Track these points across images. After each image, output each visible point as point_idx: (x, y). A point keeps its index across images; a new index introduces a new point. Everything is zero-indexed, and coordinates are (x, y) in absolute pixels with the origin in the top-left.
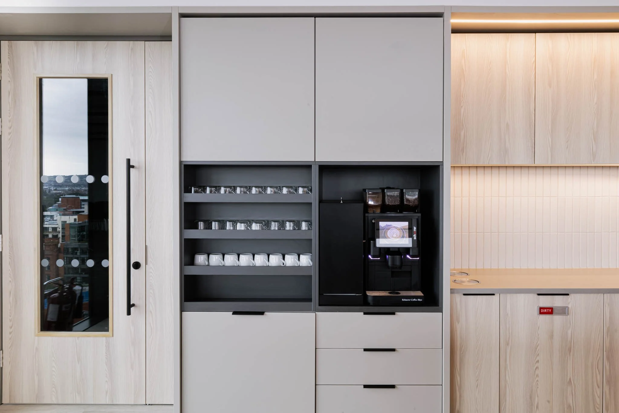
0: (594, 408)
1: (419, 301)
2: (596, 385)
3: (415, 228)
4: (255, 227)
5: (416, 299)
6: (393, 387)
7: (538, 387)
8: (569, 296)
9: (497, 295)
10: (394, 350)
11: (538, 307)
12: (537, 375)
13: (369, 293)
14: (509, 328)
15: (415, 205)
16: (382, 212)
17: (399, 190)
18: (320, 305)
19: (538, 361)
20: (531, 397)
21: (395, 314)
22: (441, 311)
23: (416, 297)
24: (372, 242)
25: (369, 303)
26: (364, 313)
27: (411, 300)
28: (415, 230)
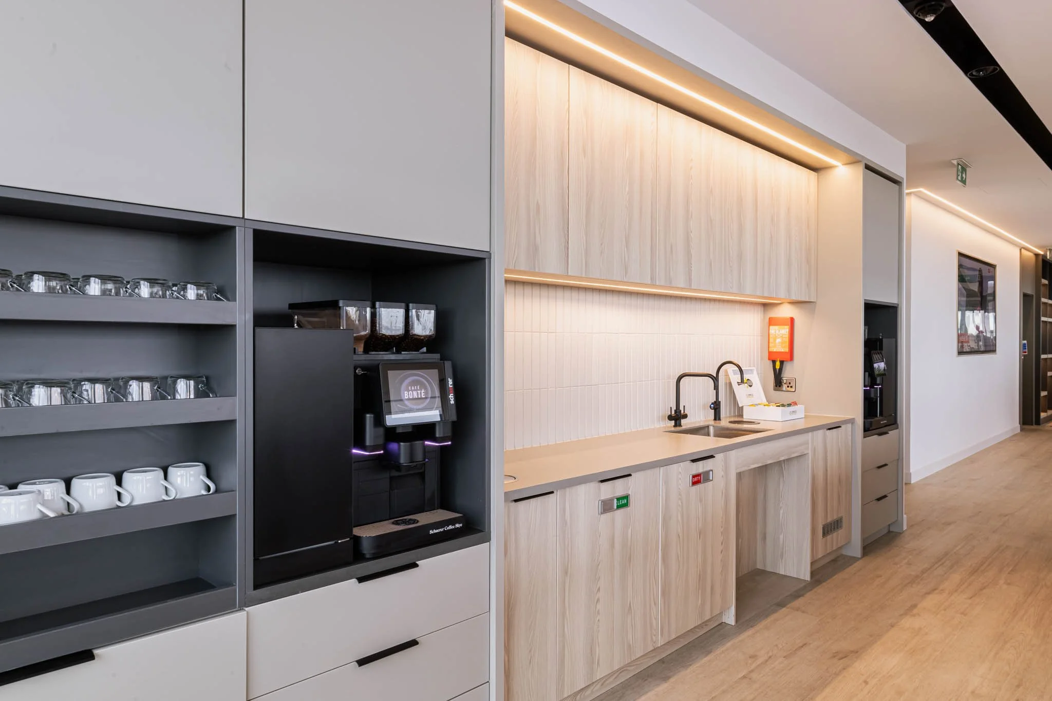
1: (458, 528)
3: (450, 382)
5: (453, 526)
7: (599, 631)
8: (630, 477)
9: (555, 492)
10: (413, 643)
11: (600, 502)
12: (598, 613)
13: (357, 531)
14: (568, 545)
15: (430, 336)
16: (366, 351)
17: (403, 304)
18: (256, 587)
19: (599, 590)
20: (592, 651)
21: (417, 566)
22: (487, 539)
23: (452, 521)
24: (369, 417)
25: (364, 554)
26: (358, 579)
27: (444, 530)
28: (451, 385)
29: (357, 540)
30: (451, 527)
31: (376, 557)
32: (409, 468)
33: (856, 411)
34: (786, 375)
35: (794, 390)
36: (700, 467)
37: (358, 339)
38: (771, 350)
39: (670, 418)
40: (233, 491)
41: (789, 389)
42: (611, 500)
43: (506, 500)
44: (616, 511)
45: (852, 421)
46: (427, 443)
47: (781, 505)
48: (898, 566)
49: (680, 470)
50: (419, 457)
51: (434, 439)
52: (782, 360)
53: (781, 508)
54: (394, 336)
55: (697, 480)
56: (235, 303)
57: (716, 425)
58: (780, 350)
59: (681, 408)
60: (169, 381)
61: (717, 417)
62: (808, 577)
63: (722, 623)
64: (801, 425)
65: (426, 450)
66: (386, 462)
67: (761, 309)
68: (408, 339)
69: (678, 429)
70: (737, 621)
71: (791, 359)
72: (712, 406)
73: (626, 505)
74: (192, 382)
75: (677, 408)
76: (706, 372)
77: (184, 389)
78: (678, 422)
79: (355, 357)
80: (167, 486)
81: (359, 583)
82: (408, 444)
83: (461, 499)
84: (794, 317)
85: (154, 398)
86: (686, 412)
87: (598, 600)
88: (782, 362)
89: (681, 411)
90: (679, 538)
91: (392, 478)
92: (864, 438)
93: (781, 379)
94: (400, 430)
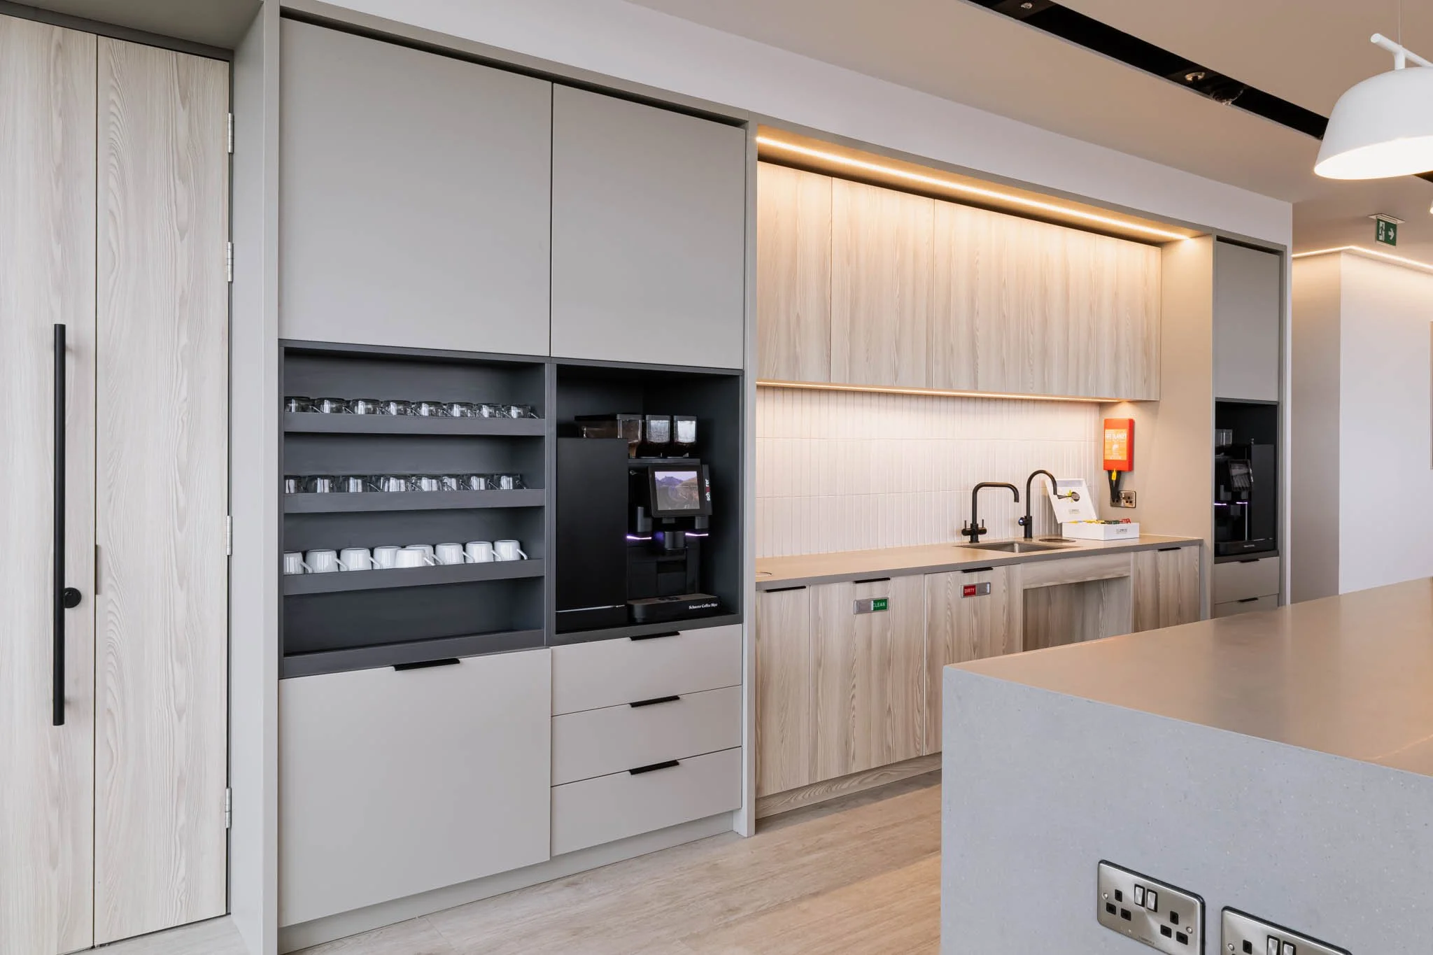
0: (915, 744)
1: (713, 607)
2: (916, 710)
3: (707, 482)
4: (426, 484)
5: (709, 605)
6: (674, 763)
7: (854, 726)
8: (888, 581)
9: (808, 587)
10: (676, 698)
11: (855, 602)
12: (854, 708)
13: (631, 602)
15: (692, 443)
16: (638, 456)
17: (668, 417)
18: (558, 632)
19: (854, 686)
20: (847, 743)
21: (678, 634)
22: (740, 621)
23: (707, 601)
24: (640, 510)
25: (636, 619)
26: (631, 638)
27: (701, 607)
28: (708, 485)
29: (631, 608)
30: (707, 605)
31: (645, 622)
32: (672, 553)
34: (1127, 487)
35: (1133, 506)
36: (974, 579)
37: (631, 446)
38: (1107, 457)
39: (965, 532)
40: (542, 559)
41: (1128, 505)
42: (868, 601)
43: (758, 590)
44: (873, 614)
45: (1200, 543)
46: (687, 534)
47: (1100, 634)
49: (949, 579)
50: (681, 544)
51: (694, 530)
52: (1119, 470)
54: (661, 443)
55: (970, 591)
56: (544, 419)
57: (1024, 542)
58: (1117, 459)
59: (979, 523)
60: (495, 477)
61: (1028, 534)
65: (687, 541)
66: (653, 548)
67: (1095, 410)
68: (673, 446)
69: (975, 544)
71: (1131, 468)
72: (1021, 521)
73: (885, 608)
74: (511, 479)
75: (973, 522)
76: (1007, 483)
77: (506, 483)
78: (974, 537)
79: (630, 461)
80: (494, 553)
81: (633, 640)
82: (671, 532)
83: (717, 586)
84: (1135, 419)
85: (487, 488)
86: (984, 527)
87: (853, 696)
88: (1119, 473)
89: (978, 525)
90: (949, 649)
91: (659, 564)
92: (1215, 563)
93: (1119, 492)
94: (665, 521)
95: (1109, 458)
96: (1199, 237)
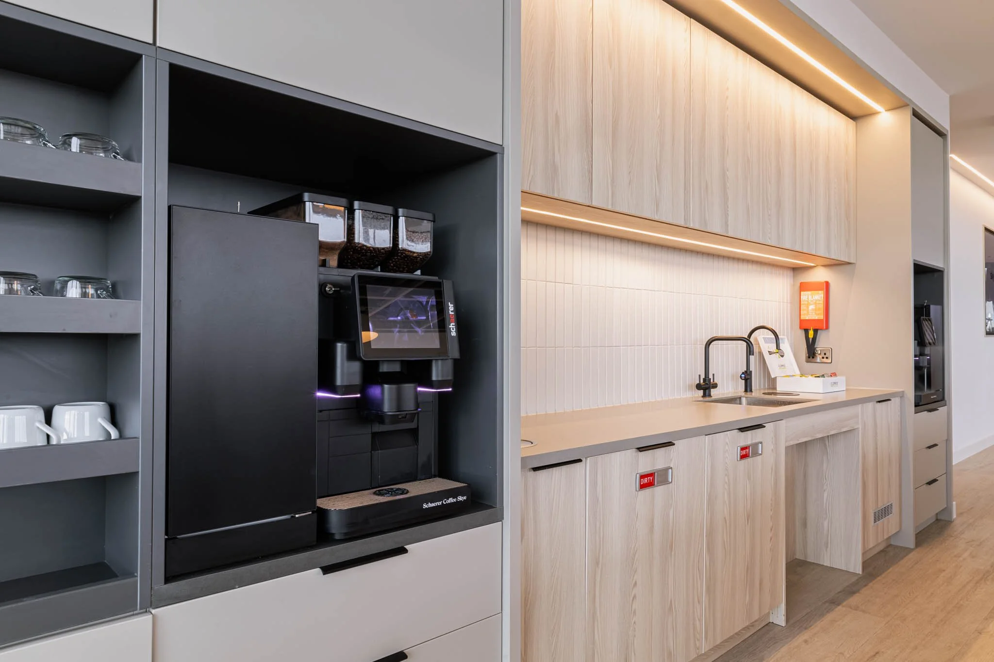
0: (695, 641)
2: (697, 601)
3: (451, 307)
5: (454, 498)
7: (635, 636)
8: (674, 446)
9: (584, 460)
11: (638, 475)
12: (634, 613)
13: (322, 503)
14: (600, 528)
15: (426, 254)
16: (341, 265)
17: (391, 208)
18: (169, 578)
19: (635, 585)
21: (406, 551)
22: (499, 518)
23: (453, 493)
24: (340, 348)
25: (333, 534)
26: (322, 568)
27: (442, 503)
28: (452, 311)
29: (322, 514)
30: (451, 500)
31: (350, 538)
32: (395, 419)
33: (906, 383)
34: (820, 346)
35: (830, 361)
36: (748, 438)
37: (330, 247)
38: (803, 317)
39: (699, 387)
40: (136, 438)
41: (825, 360)
43: (523, 467)
44: (656, 488)
45: (901, 395)
46: (420, 389)
47: (825, 487)
48: (961, 559)
49: (727, 440)
50: (409, 405)
51: (429, 383)
52: (816, 328)
53: (825, 491)
54: (378, 248)
55: (745, 453)
56: (139, 164)
57: (746, 396)
58: (813, 318)
59: (711, 377)
61: (748, 388)
62: (859, 570)
63: (770, 622)
64: (843, 397)
65: (420, 399)
66: (364, 411)
67: (789, 273)
68: (397, 256)
69: (707, 399)
70: (787, 620)
71: (827, 328)
72: (743, 376)
73: (665, 481)
75: (705, 376)
76: (739, 335)
78: (707, 391)
79: (326, 272)
80: (49, 433)
81: (324, 574)
82: (394, 386)
83: (466, 464)
84: (829, 282)
86: (716, 381)
87: (635, 597)
88: (816, 331)
89: (710, 379)
90: (726, 523)
91: (374, 435)
92: (915, 413)
93: (815, 349)
94: (384, 368)
95: (805, 317)
96: (892, 109)
